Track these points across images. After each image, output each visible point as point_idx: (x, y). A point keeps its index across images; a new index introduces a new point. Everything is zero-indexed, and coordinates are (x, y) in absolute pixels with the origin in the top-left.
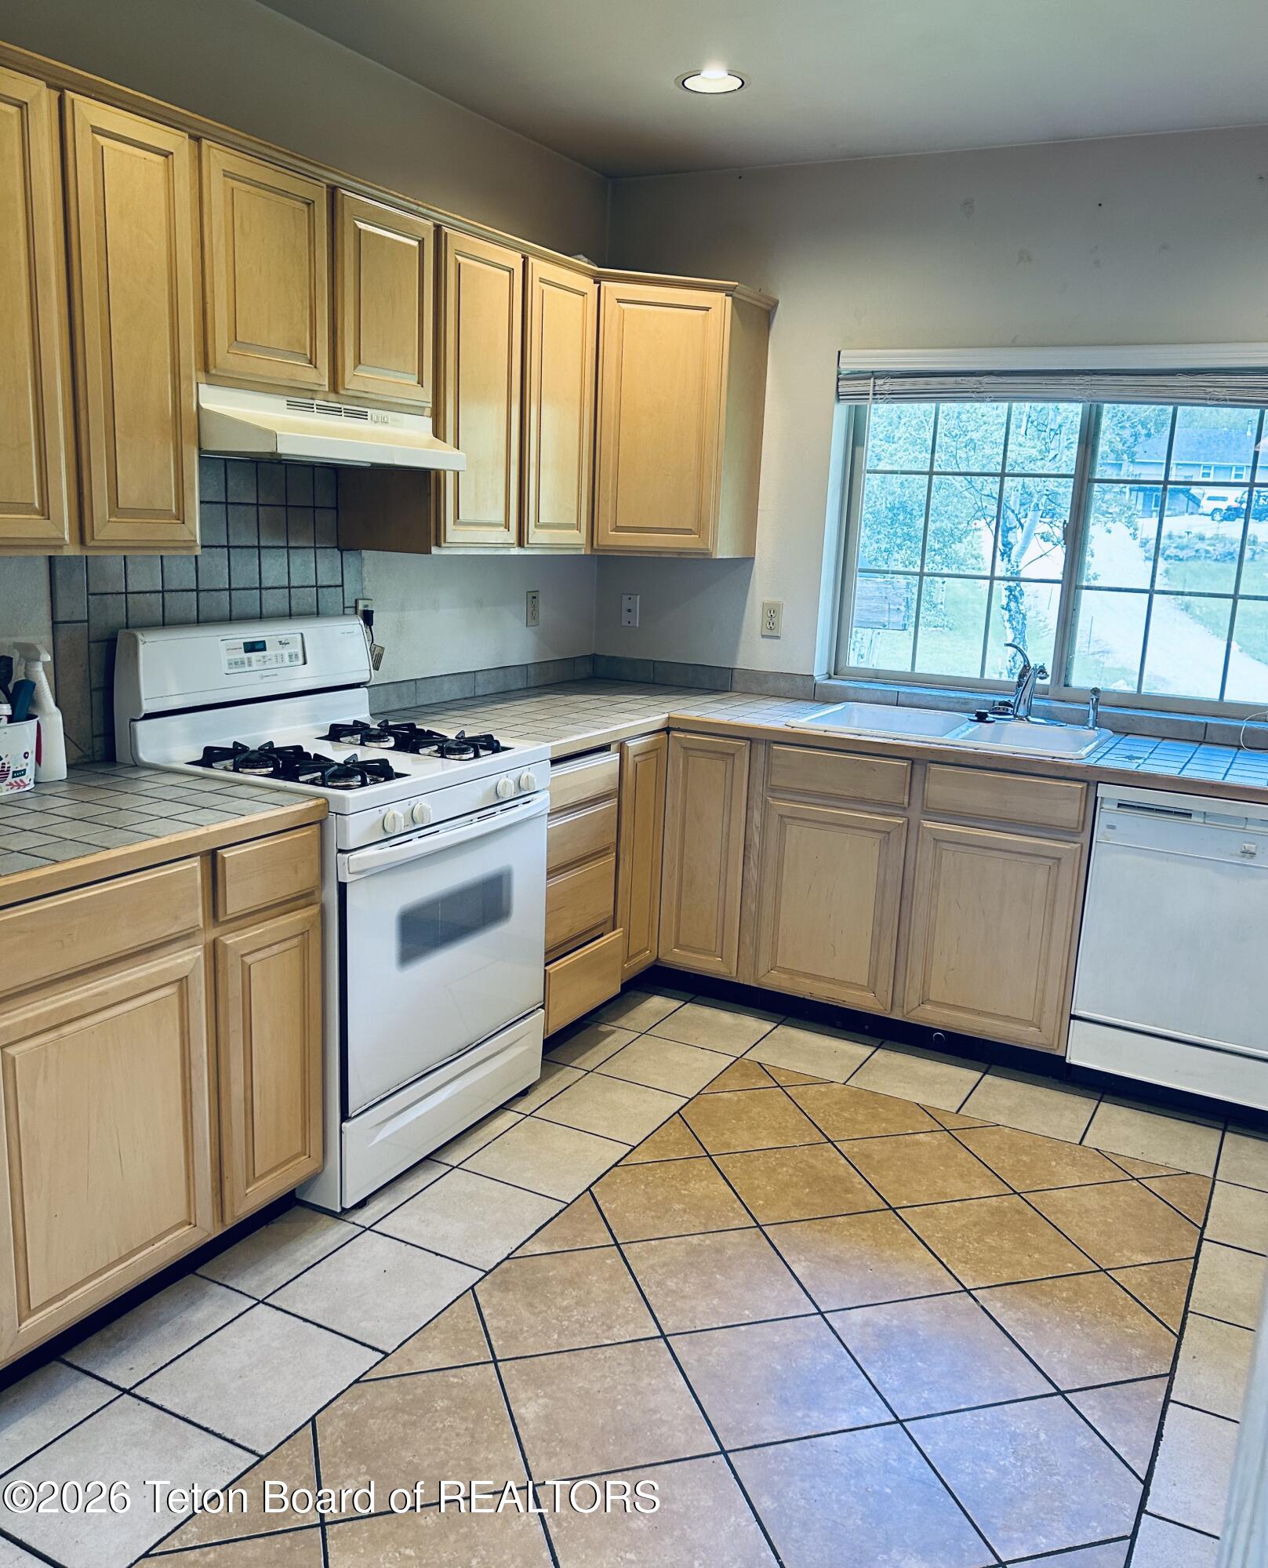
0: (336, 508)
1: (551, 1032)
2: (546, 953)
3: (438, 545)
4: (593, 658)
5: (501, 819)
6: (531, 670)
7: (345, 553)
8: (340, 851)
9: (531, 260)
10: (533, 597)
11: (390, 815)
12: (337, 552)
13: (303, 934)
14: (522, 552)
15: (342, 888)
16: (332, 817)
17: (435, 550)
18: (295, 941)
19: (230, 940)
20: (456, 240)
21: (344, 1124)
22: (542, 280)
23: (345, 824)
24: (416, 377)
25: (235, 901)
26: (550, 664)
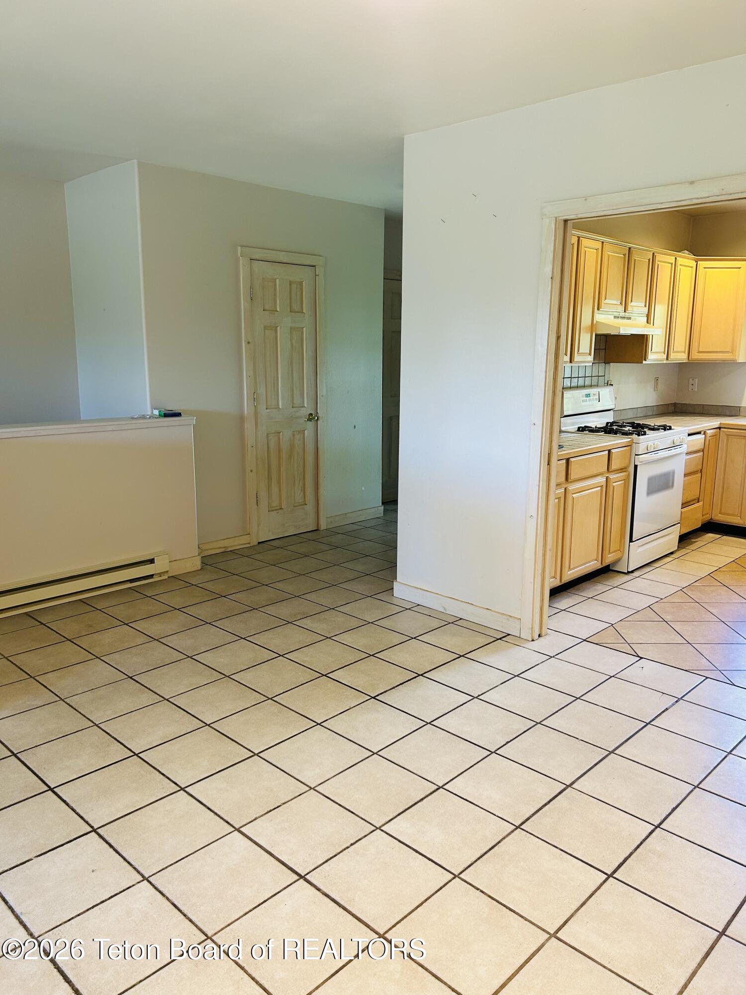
0: (605, 349)
1: (681, 534)
2: (682, 504)
3: (645, 360)
4: (675, 404)
5: (673, 452)
6: (655, 408)
7: (606, 365)
8: (636, 455)
9: (678, 258)
10: (657, 379)
11: (649, 445)
12: (604, 364)
13: (624, 480)
14: (668, 362)
15: (636, 467)
16: (634, 444)
17: (644, 362)
18: (623, 482)
19: (611, 477)
20: (659, 257)
21: (631, 543)
22: (680, 265)
23: (639, 447)
24: (644, 304)
25: (615, 465)
26: (661, 406)
